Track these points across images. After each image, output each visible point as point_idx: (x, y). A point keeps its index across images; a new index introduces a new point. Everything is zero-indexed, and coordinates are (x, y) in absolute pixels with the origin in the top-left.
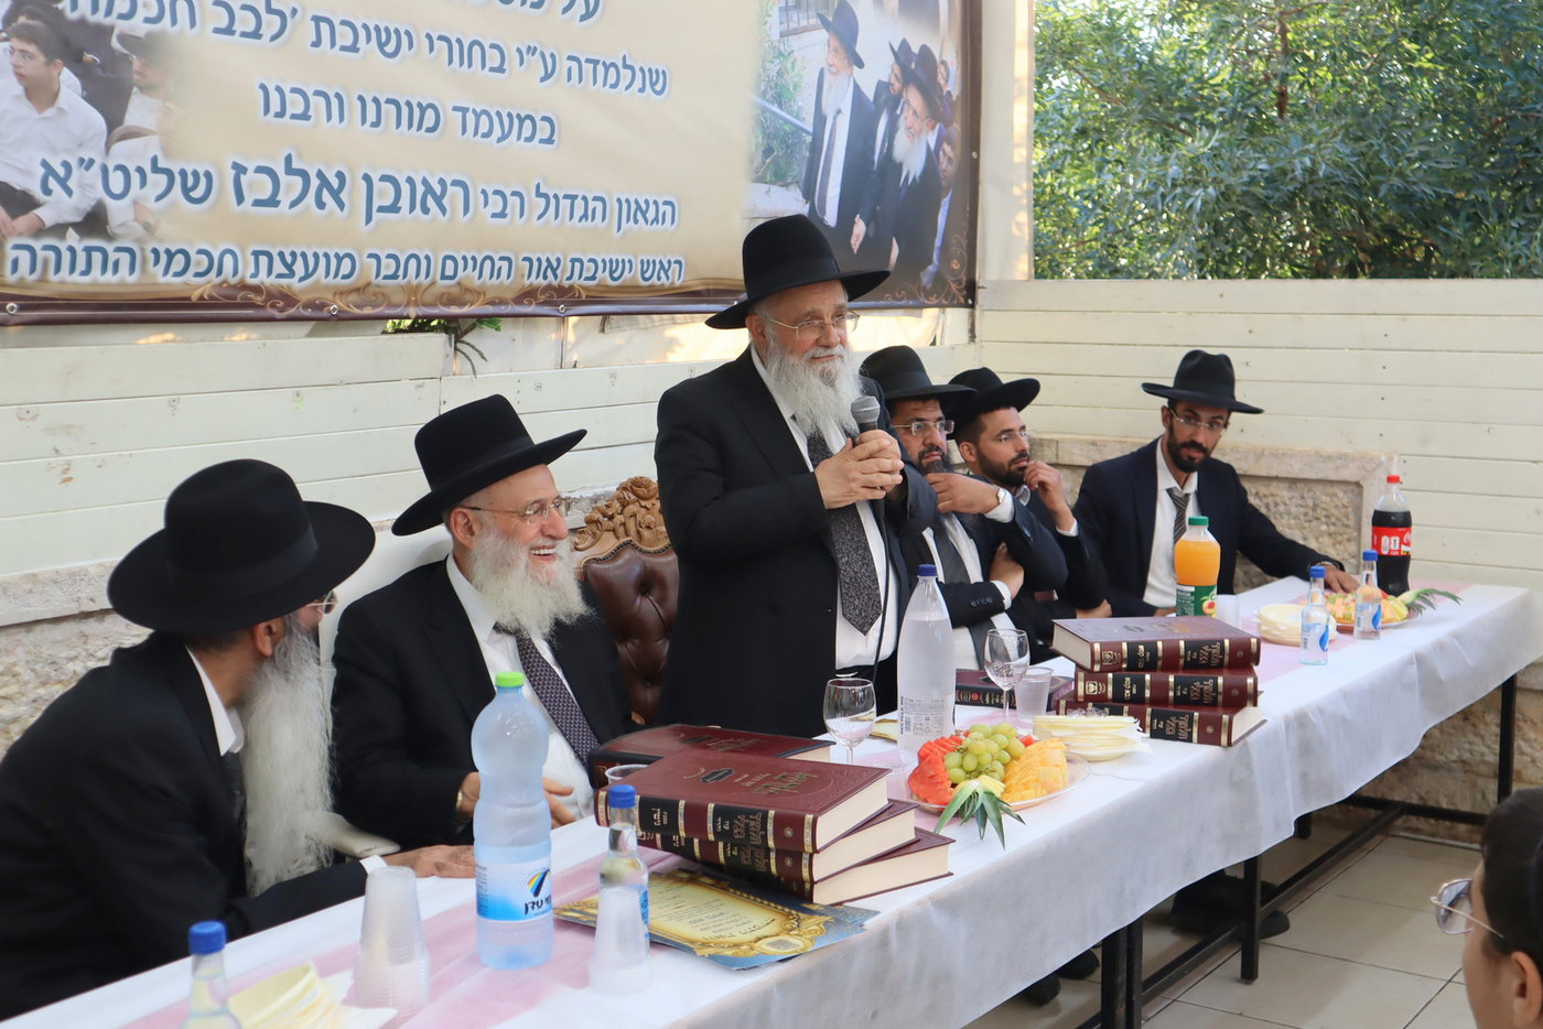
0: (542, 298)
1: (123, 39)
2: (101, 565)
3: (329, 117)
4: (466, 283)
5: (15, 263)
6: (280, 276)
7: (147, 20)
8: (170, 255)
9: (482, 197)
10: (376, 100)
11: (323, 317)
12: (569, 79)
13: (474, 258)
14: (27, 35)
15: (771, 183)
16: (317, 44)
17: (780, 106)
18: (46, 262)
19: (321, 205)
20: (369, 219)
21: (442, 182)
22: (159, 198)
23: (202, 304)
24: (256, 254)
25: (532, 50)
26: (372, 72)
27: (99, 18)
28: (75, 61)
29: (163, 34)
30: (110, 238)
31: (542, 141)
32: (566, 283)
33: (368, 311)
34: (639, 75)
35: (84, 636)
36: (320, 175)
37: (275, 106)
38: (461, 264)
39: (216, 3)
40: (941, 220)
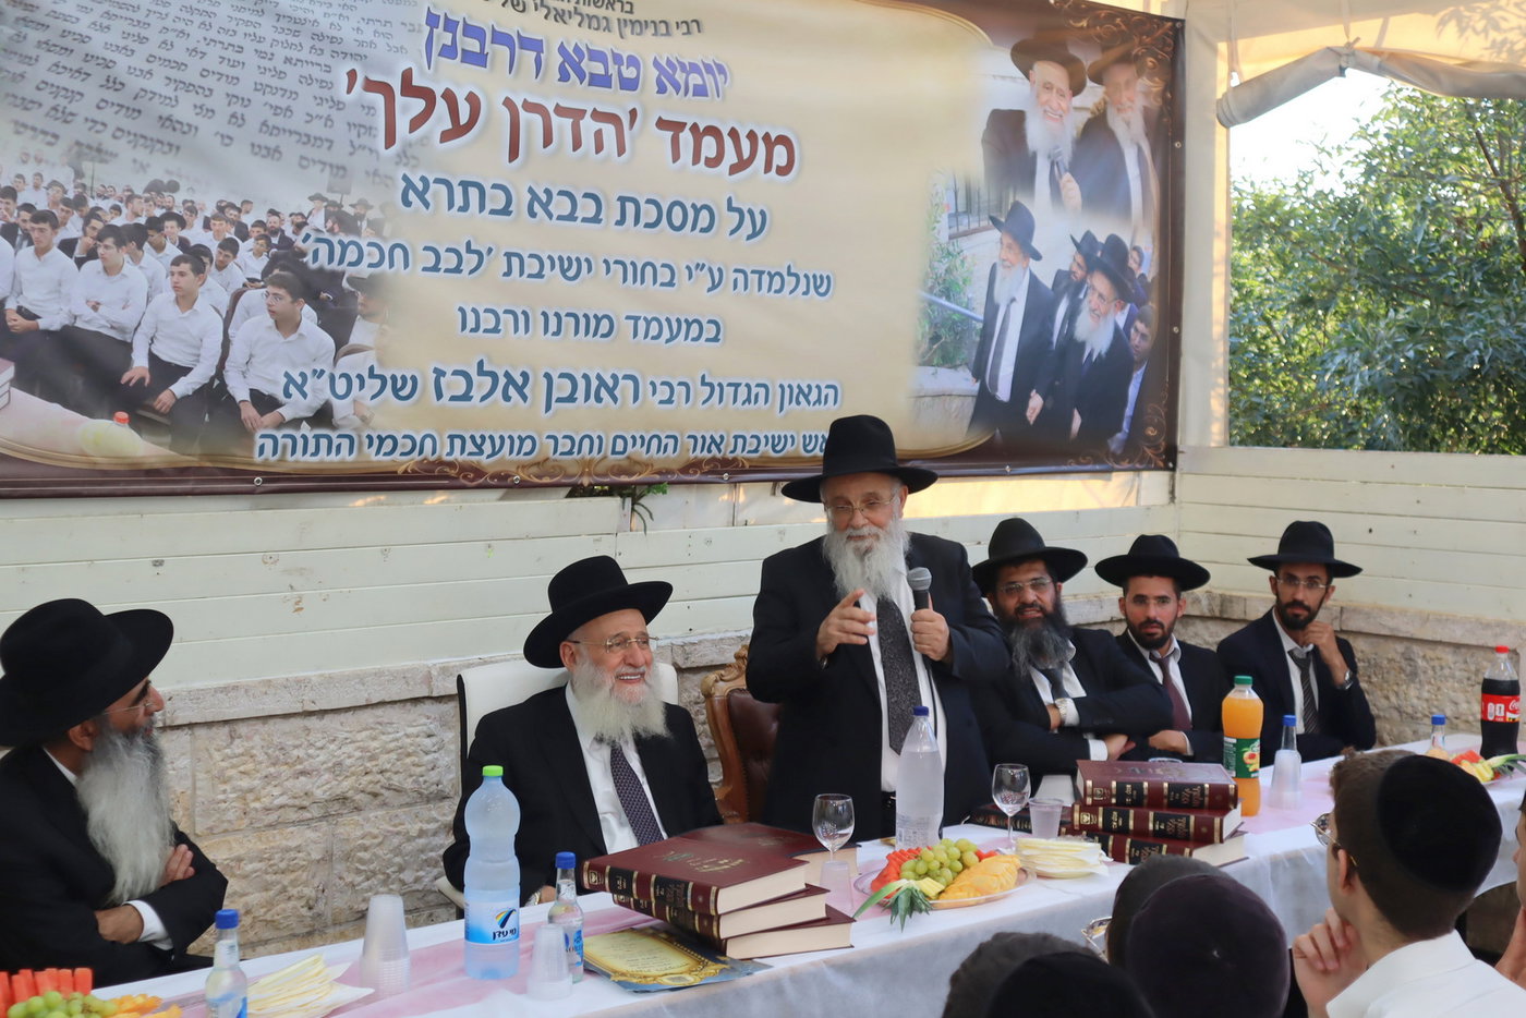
0: (706, 468)
1: (351, 280)
2: (322, 675)
3: (516, 330)
4: (634, 457)
5: (262, 448)
6: (470, 454)
7: (370, 265)
8: (381, 440)
9: (651, 388)
10: (557, 314)
11: (506, 484)
12: (735, 287)
13: (642, 437)
14: (280, 282)
15: (938, 365)
16: (508, 274)
17: (948, 298)
18: (285, 447)
19: (507, 398)
20: (548, 408)
21: (614, 377)
22: (373, 397)
23: (406, 476)
24: (452, 437)
25: (700, 267)
26: (557, 292)
27: (334, 266)
28: (313, 299)
29: (382, 275)
30: (334, 428)
31: (708, 340)
32: (730, 456)
33: (546, 480)
34: (803, 281)
35: (307, 730)
36: (507, 374)
37: (471, 323)
38: (630, 442)
39: (426, 248)
40: (1133, 391)
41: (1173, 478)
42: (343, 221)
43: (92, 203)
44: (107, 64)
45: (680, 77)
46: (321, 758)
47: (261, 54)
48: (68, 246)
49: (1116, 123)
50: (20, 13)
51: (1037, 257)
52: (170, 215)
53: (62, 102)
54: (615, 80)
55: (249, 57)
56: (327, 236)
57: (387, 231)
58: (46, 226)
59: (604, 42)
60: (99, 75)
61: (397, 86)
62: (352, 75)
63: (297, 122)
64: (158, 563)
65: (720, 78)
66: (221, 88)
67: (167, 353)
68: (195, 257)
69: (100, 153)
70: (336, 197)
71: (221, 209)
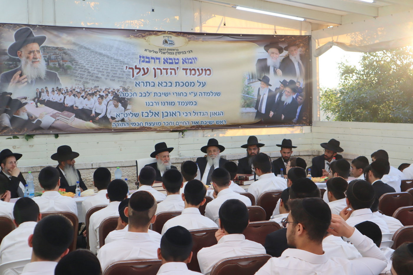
0: (196, 127)
1: (127, 99)
2: (125, 161)
3: (156, 105)
4: (181, 125)
5: (113, 125)
6: (149, 125)
7: (130, 96)
8: (133, 124)
9: (183, 114)
10: (164, 102)
11: (156, 130)
12: (199, 95)
13: (182, 122)
14: (115, 100)
15: (246, 107)
16: (155, 96)
17: (248, 95)
18: (117, 125)
19: (155, 116)
21: (175, 112)
22: (132, 117)
23: (138, 129)
24: (146, 123)
25: (192, 92)
26: (164, 98)
27: (124, 97)
28: (121, 102)
29: (132, 97)
30: (125, 122)
31: (194, 105)
32: (200, 125)
33: (164, 130)
34: (214, 94)
35: (123, 169)
36: (155, 112)
37: (148, 104)
38: (179, 123)
39: (140, 93)
40: (299, 110)
41: (311, 127)
42: (125, 90)
43: (86, 90)
44: (88, 70)
45: (187, 61)
46: (125, 174)
47: (111, 65)
48: (82, 97)
50: (76, 64)
51: (271, 85)
52: (98, 91)
53: (81, 76)
54: (174, 63)
55: (110, 66)
56: (122, 92)
57: (133, 90)
58: (79, 94)
59: (172, 56)
60: (87, 71)
61: (134, 68)
62: (127, 67)
63: (117, 75)
64: (98, 143)
65: (195, 60)
66: (105, 71)
67: (98, 111)
68: (102, 97)
69: (87, 83)
70: (124, 86)
71: (106, 89)
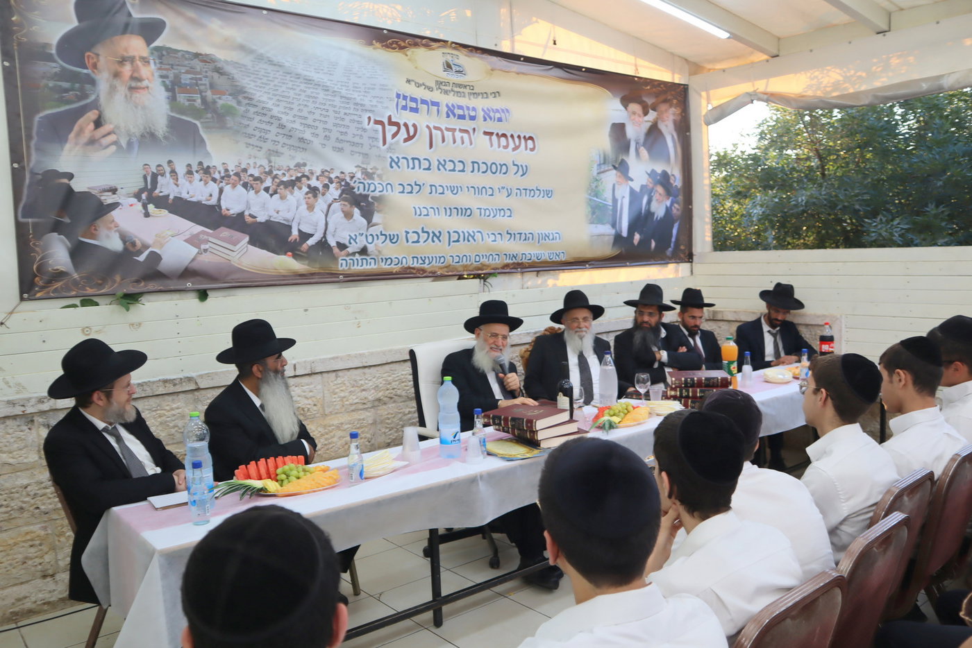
0: (511, 267)
1: (372, 198)
2: (369, 352)
3: (435, 214)
4: (484, 263)
5: (342, 264)
6: (420, 264)
7: (380, 192)
8: (386, 259)
9: (487, 236)
10: (450, 209)
11: (436, 276)
12: (517, 196)
13: (486, 255)
14: (345, 200)
15: (596, 223)
16: (431, 193)
17: (597, 197)
18: (350, 263)
19: (433, 241)
20: (449, 245)
21: (473, 232)
22: (383, 243)
23: (396, 273)
24: (413, 258)
25: (503, 188)
26: (450, 199)
27: (366, 192)
28: (358, 205)
29: (384, 195)
30: (368, 255)
31: (507, 216)
32: (520, 262)
33: (450, 273)
34: (542, 192)
35: (364, 373)
36: (433, 232)
37: (418, 213)
38: (481, 257)
39: (400, 184)
40: (675, 231)
41: (692, 266)
42: (369, 175)
43: (275, 173)
44: (279, 119)
45: (492, 114)
46: (370, 384)
47: (336, 112)
48: (267, 190)
49: (662, 126)
50: (247, 101)
51: (632, 180)
52: (304, 176)
53: (263, 134)
54: (467, 117)
55: (331, 113)
56: (362, 181)
57: (384, 178)
58: (258, 182)
59: (463, 101)
60: (276, 123)
61: (386, 121)
62: (369, 118)
63: (349, 138)
64: (306, 310)
65: (507, 114)
66: (321, 126)
67: (306, 229)
68: (314, 191)
69: (277, 153)
70: (364, 166)
71: (323, 172)
